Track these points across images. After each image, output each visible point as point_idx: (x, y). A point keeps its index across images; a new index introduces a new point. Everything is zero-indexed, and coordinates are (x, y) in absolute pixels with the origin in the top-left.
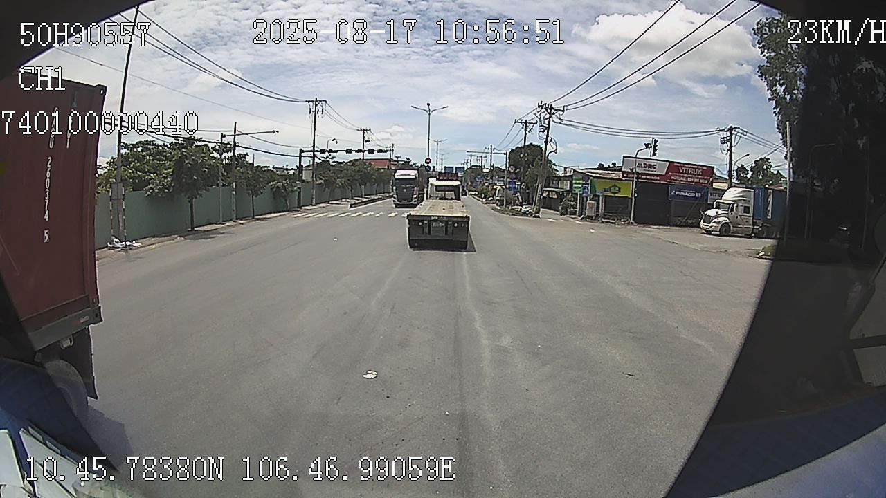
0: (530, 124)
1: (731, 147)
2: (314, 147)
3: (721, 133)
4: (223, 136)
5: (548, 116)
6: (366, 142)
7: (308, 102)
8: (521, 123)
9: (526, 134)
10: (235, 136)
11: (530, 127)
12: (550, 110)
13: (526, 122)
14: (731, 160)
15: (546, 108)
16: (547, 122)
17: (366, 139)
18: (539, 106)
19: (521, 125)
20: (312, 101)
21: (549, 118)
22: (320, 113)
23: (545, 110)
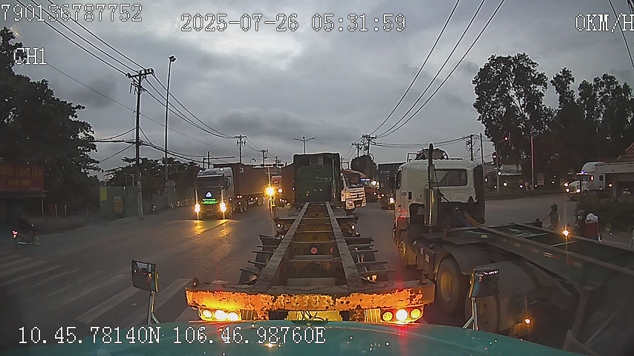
0: (361, 145)
1: (472, 146)
3: (466, 139)
4: (205, 159)
5: (368, 141)
6: (265, 158)
7: (237, 137)
8: (356, 145)
9: (358, 151)
11: (361, 147)
12: (369, 138)
13: (358, 144)
14: (472, 153)
15: (367, 137)
16: (367, 144)
17: (265, 156)
18: (363, 137)
20: (239, 137)
21: (369, 143)
23: (365, 139)
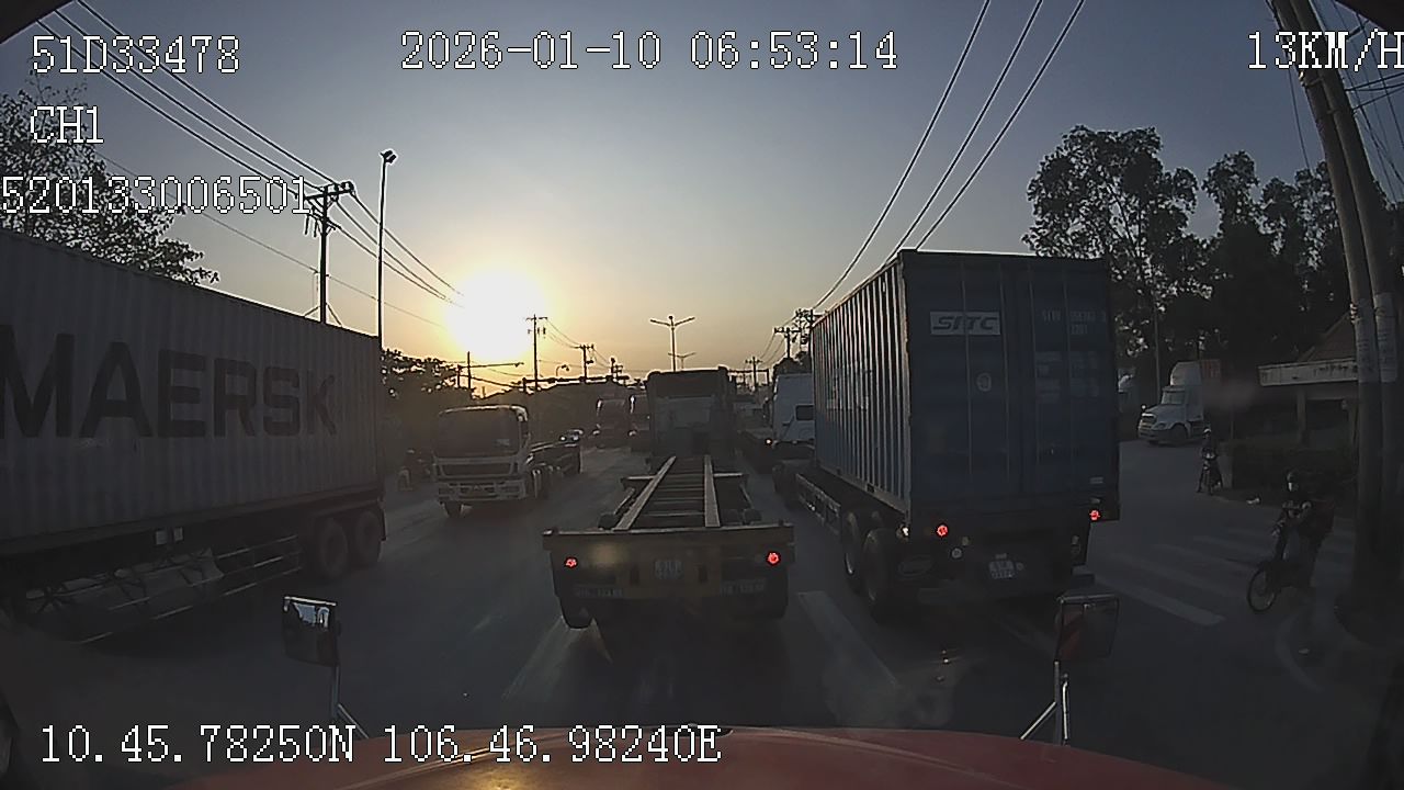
0: (793, 332)
2: (536, 375)
4: (460, 367)
5: (808, 324)
6: (588, 362)
8: (783, 331)
9: (789, 346)
10: (469, 367)
11: (792, 336)
12: (810, 317)
13: (788, 331)
15: (806, 316)
16: (807, 331)
17: (588, 359)
18: (798, 315)
19: (782, 335)
20: (531, 319)
22: (541, 332)
23: (803, 319)
